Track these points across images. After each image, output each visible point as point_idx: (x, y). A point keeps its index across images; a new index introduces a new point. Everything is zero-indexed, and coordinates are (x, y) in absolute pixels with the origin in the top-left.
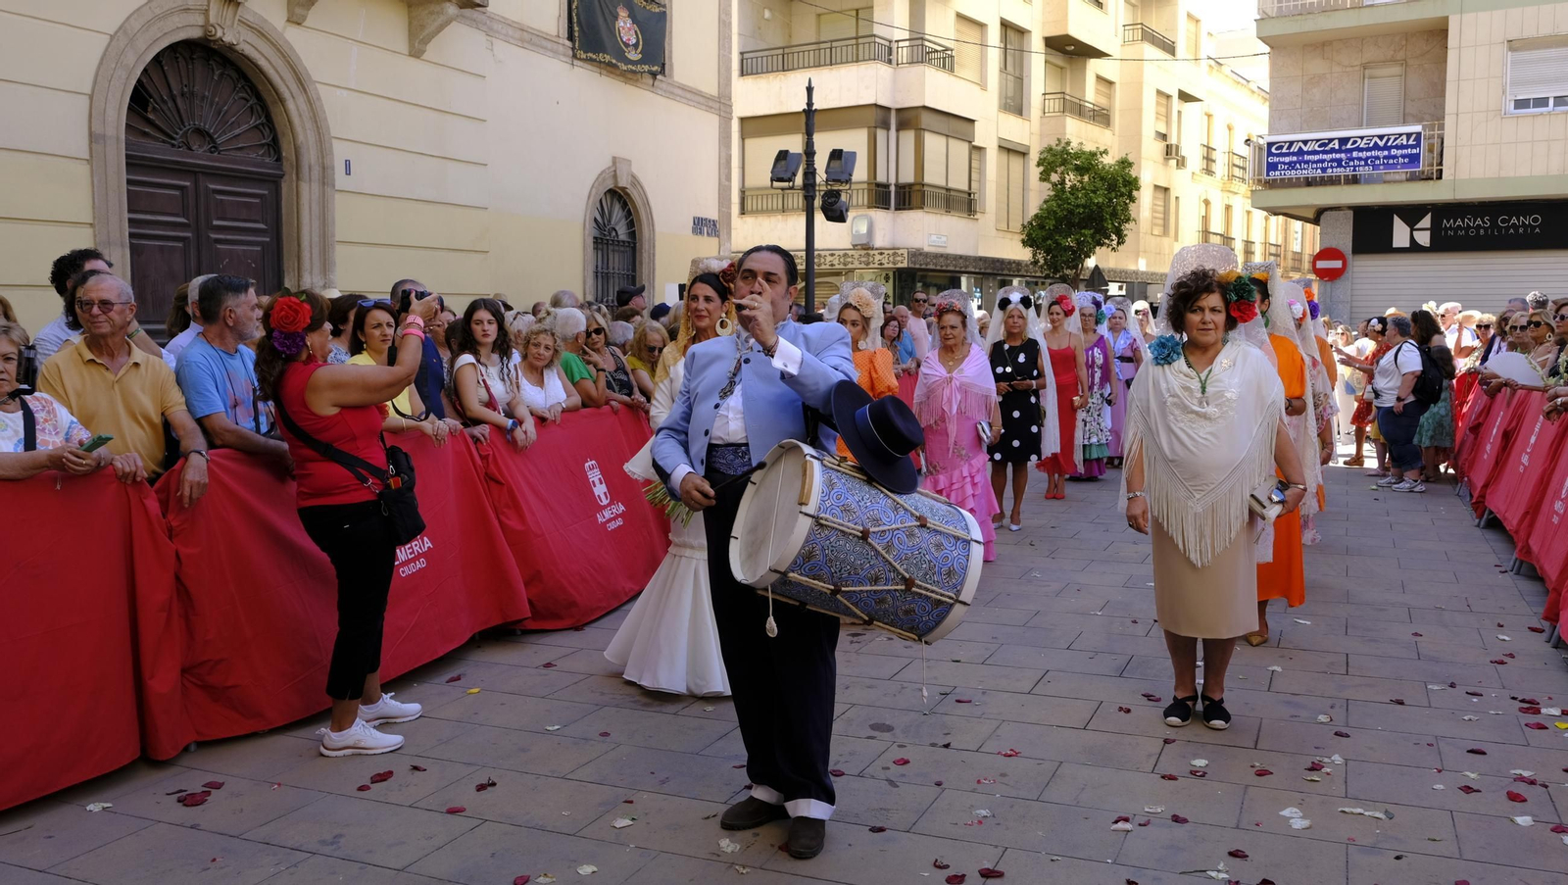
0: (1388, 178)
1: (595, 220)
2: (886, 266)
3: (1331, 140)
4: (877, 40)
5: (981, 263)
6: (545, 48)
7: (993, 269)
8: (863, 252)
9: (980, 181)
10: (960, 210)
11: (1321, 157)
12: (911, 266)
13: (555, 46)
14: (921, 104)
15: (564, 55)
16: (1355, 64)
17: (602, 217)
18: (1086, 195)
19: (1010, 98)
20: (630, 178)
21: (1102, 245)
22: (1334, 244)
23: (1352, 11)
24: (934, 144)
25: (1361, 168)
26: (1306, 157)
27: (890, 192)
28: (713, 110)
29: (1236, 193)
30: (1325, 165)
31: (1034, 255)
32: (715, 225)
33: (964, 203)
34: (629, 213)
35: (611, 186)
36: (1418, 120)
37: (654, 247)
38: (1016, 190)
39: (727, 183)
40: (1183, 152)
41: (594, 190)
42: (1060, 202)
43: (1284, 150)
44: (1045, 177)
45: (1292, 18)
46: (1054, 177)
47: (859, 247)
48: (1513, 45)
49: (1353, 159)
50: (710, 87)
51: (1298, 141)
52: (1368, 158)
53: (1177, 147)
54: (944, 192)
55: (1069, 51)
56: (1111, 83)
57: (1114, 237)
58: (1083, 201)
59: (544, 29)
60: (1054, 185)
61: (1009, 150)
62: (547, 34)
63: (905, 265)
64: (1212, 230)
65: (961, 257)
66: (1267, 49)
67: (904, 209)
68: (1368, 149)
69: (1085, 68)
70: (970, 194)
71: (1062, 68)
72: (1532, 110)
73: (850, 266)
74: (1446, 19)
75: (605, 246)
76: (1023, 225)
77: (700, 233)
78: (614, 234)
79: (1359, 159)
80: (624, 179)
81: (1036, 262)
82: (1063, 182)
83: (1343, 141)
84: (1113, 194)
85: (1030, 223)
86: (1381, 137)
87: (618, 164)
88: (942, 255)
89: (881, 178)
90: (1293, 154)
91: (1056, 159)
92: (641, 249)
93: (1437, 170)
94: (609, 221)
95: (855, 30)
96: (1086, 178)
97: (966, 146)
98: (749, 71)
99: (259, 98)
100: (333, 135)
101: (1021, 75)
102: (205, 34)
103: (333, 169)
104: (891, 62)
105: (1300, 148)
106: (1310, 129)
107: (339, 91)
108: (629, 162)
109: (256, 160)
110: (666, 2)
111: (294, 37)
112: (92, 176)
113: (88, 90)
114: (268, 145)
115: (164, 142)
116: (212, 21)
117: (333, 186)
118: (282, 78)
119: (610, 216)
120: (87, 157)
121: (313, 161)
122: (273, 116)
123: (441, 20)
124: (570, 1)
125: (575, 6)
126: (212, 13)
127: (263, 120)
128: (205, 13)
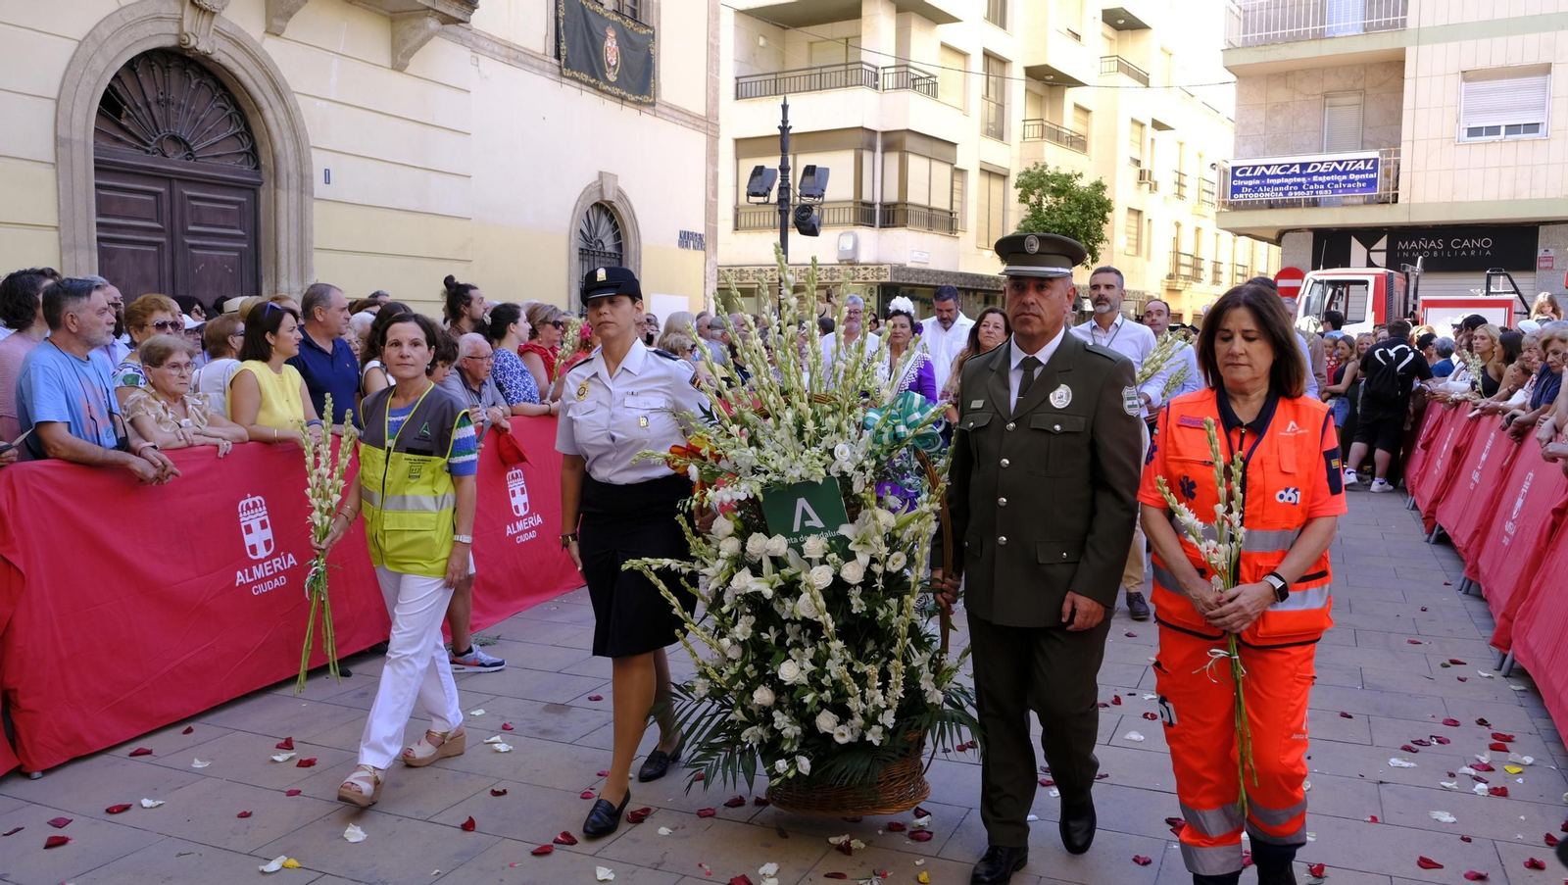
0: (1347, 201)
1: (581, 231)
2: (870, 280)
3: (1292, 165)
4: (864, 66)
5: (961, 279)
6: (532, 66)
7: (973, 284)
8: (849, 267)
9: (961, 202)
10: (939, 229)
11: (1282, 180)
12: (894, 280)
13: (542, 64)
14: (905, 128)
15: (551, 73)
16: (1317, 93)
17: (589, 231)
18: (1061, 215)
19: (992, 124)
20: (616, 192)
22: (1293, 264)
23: (1313, 41)
24: (917, 165)
25: (1321, 192)
26: (1269, 181)
27: (875, 211)
28: (700, 129)
29: (1206, 217)
30: (1286, 188)
32: (701, 239)
33: (945, 222)
34: (616, 226)
35: (598, 200)
36: (1376, 146)
37: (640, 259)
38: (996, 210)
39: (714, 199)
40: (1155, 177)
41: (580, 204)
42: (1037, 222)
43: (1248, 174)
44: (1023, 199)
45: (1257, 49)
46: (1033, 199)
47: (845, 262)
48: (1467, 76)
49: (1313, 183)
50: (700, 109)
51: (1261, 166)
52: (1327, 182)
53: (1150, 172)
54: (927, 211)
55: (1048, 81)
56: (1087, 112)
58: (1058, 221)
59: (532, 47)
60: (1032, 206)
61: (989, 173)
62: (534, 52)
63: (888, 280)
64: (1182, 251)
65: (942, 273)
66: (1233, 78)
67: (889, 227)
68: (1329, 174)
69: (1063, 96)
70: (951, 214)
71: (1041, 97)
72: (1484, 138)
73: (836, 280)
74: (1403, 51)
75: (591, 258)
77: (687, 246)
78: (600, 245)
79: (1319, 183)
80: (610, 193)
82: (1040, 203)
83: (1304, 166)
84: (1087, 215)
86: (1340, 163)
87: (604, 179)
88: (924, 271)
89: (867, 197)
90: (1257, 178)
91: (1034, 182)
92: (628, 259)
93: (1393, 195)
94: (596, 234)
95: (844, 57)
96: (1062, 200)
97: (947, 169)
98: (744, 95)
99: (238, 107)
100: (311, 144)
101: (1003, 102)
102: (180, 44)
103: (312, 178)
104: (876, 87)
105: (1263, 172)
106: (1273, 155)
107: (318, 102)
108: (616, 177)
109: (234, 168)
110: (655, 24)
111: (272, 48)
112: (57, 180)
113: (54, 95)
114: (247, 153)
115: (138, 148)
116: (186, 29)
117: (312, 194)
118: (259, 87)
119: (597, 228)
120: (53, 161)
121: (291, 170)
122: (252, 125)
123: (422, 34)
124: (557, 18)
125: (562, 24)
126: (185, 23)
127: (241, 128)
128: (180, 21)
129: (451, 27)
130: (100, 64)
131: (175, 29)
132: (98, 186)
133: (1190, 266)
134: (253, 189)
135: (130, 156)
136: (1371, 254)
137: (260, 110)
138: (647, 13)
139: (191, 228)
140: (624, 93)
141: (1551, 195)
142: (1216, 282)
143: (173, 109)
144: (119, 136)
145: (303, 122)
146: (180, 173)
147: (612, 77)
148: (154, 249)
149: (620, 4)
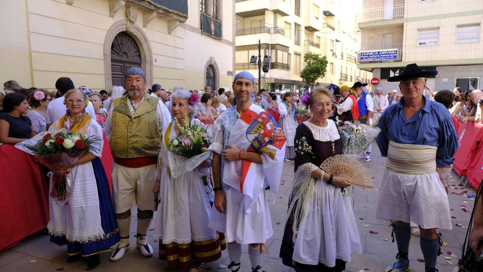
0: (389, 61)
1: (206, 72)
2: (269, 82)
3: (376, 52)
4: (266, 28)
6: (196, 31)
8: (263, 79)
9: (290, 62)
10: (285, 69)
11: (373, 56)
12: (275, 82)
13: (198, 31)
14: (277, 43)
15: (200, 33)
16: (381, 34)
18: (316, 65)
19: (297, 41)
20: (214, 62)
21: (319, 77)
22: (376, 77)
23: (381, 22)
24: (280, 53)
25: (383, 59)
26: (370, 56)
27: (269, 64)
28: (231, 45)
30: (374, 58)
31: (303, 80)
33: (286, 67)
34: (214, 70)
35: (210, 64)
36: (396, 47)
37: (219, 78)
38: (298, 64)
41: (206, 65)
42: (309, 67)
43: (365, 55)
44: (305, 61)
45: (367, 23)
46: (308, 61)
48: (419, 30)
49: (381, 57)
50: (231, 40)
51: (368, 52)
52: (385, 56)
53: (335, 53)
54: (282, 64)
55: (310, 30)
56: (320, 38)
57: (322, 75)
58: (315, 66)
59: (196, 27)
60: (308, 63)
61: (296, 54)
63: (273, 82)
64: (343, 73)
65: (286, 80)
66: (361, 30)
67: (273, 68)
68: (385, 54)
69: (314, 34)
70: (288, 65)
71: (308, 34)
72: (423, 45)
74: (403, 24)
75: (208, 78)
76: (300, 72)
77: (229, 75)
79: (383, 57)
81: (304, 81)
82: (310, 62)
83: (379, 52)
84: (322, 65)
85: (302, 72)
86: (388, 52)
87: (212, 59)
88: (282, 80)
90: (367, 55)
91: (308, 56)
92: (216, 79)
93: (401, 59)
94: (209, 72)
95: (260, 25)
96: (315, 61)
97: (287, 53)
99: (136, 45)
100: (153, 53)
101: (299, 36)
102: (127, 30)
103: (153, 61)
104: (269, 33)
105: (369, 54)
106: (371, 50)
107: (154, 43)
108: (214, 58)
110: (221, 20)
111: (145, 30)
112: (104, 64)
113: (103, 44)
114: (138, 55)
115: (117, 55)
116: (128, 27)
117: (153, 65)
118: (142, 40)
119: (209, 70)
120: (103, 59)
121: (149, 59)
122: (139, 49)
123: (176, 25)
124: (201, 20)
125: (202, 21)
126: (128, 25)
127: (137, 50)
128: (127, 25)
129: (181, 24)
130: (111, 36)
131: (125, 27)
132: (112, 65)
133: (345, 77)
134: (140, 64)
135: (117, 58)
136: (395, 74)
137: (142, 45)
138: (220, 17)
140: (216, 37)
141: (440, 59)
142: (351, 81)
143: (124, 46)
144: (114, 52)
145: (151, 47)
146: (125, 61)
147: (213, 33)
148: (121, 79)
149: (214, 15)
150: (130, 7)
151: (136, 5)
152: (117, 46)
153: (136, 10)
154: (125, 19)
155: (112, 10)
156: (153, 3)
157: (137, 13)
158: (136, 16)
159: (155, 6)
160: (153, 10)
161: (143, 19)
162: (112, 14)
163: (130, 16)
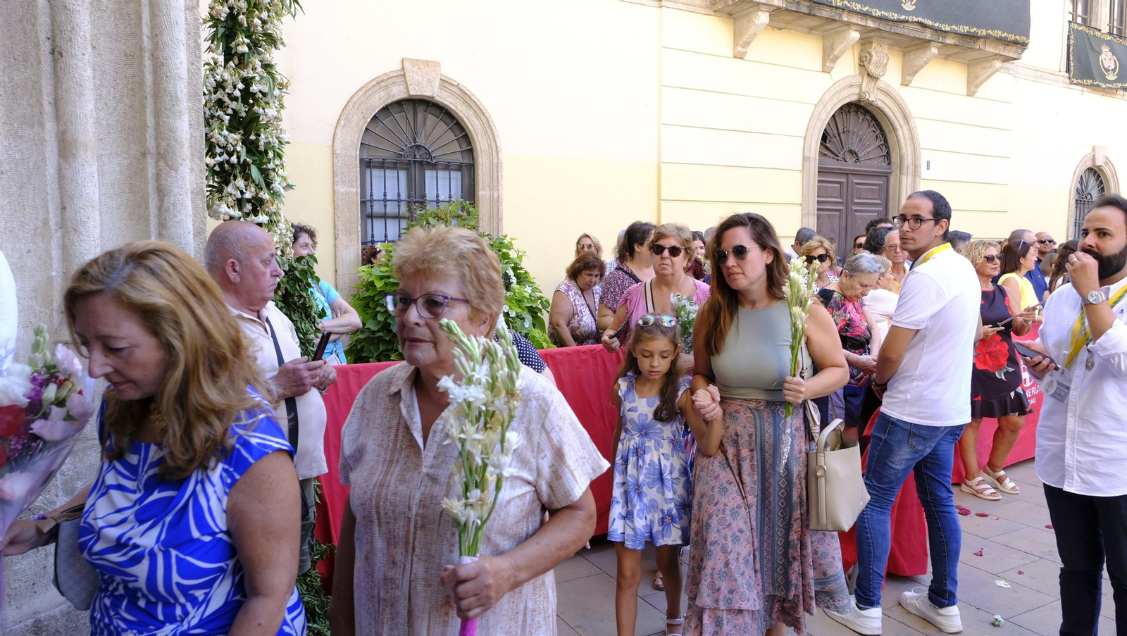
1: (1077, 189)
6: (1050, 80)
13: (1058, 78)
15: (1063, 83)
17: (1081, 185)
20: (1105, 159)
34: (1101, 182)
35: (1089, 164)
41: (1077, 169)
59: (1050, 68)
62: (1053, 71)
75: (1083, 205)
78: (1089, 197)
80: (1100, 160)
87: (1096, 151)
94: (1086, 188)
99: (881, 130)
100: (921, 146)
102: (860, 98)
103: (920, 168)
107: (925, 122)
108: (1105, 149)
109: (878, 165)
111: (905, 94)
112: (803, 179)
113: (803, 135)
114: (884, 155)
115: (833, 159)
116: (863, 90)
117: (920, 176)
118: (896, 118)
119: (1087, 183)
120: (802, 170)
121: (910, 163)
122: (888, 139)
123: (991, 70)
124: (1069, 46)
125: (1071, 49)
126: (864, 86)
127: (883, 142)
128: (860, 86)
129: (1007, 65)
131: (857, 90)
132: (819, 181)
134: (886, 176)
135: (832, 164)
137: (895, 130)
139: (856, 201)
143: (850, 135)
144: (826, 153)
145: (918, 135)
146: (853, 170)
147: (1110, 77)
148: (838, 213)
149: (1111, 28)
150: (871, 43)
151: (885, 35)
152: (834, 136)
153: (886, 47)
154: (857, 73)
155: (829, 56)
156: (930, 23)
157: (887, 55)
158: (885, 61)
159: (936, 30)
160: (930, 41)
161: (903, 66)
162: (827, 64)
163: (869, 63)
